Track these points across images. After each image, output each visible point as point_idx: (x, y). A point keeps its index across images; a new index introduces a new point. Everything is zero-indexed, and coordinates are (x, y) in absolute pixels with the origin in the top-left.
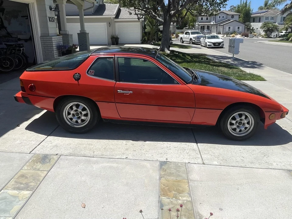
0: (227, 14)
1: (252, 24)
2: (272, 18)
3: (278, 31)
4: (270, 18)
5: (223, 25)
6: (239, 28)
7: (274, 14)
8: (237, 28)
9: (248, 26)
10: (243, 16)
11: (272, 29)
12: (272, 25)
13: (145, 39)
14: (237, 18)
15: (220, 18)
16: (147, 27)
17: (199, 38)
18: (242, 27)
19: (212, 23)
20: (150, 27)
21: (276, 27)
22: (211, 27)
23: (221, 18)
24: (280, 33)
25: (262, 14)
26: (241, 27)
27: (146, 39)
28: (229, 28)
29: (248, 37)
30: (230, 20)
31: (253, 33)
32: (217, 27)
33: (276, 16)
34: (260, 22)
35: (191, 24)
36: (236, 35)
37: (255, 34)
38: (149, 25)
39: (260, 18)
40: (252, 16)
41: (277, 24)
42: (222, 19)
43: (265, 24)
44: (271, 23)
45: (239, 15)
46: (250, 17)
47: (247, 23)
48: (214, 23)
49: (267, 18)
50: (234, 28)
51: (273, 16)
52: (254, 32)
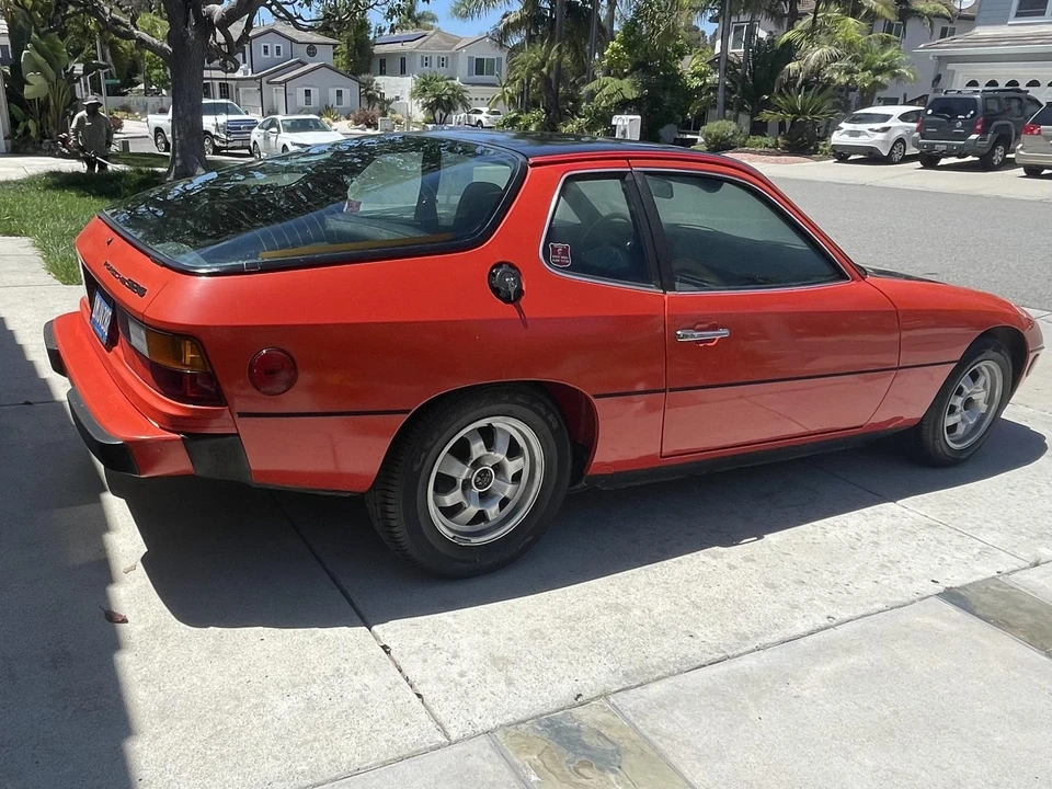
0: (292, 40)
1: (379, 79)
2: (443, 62)
3: (466, 105)
4: (435, 60)
5: (285, 81)
6: (339, 93)
7: (446, 48)
8: (332, 93)
9: (368, 89)
10: (345, 49)
11: (449, 101)
12: (448, 84)
13: (27, 130)
14: (325, 55)
15: (266, 52)
16: (30, 76)
17: (240, 129)
18: (350, 92)
19: (239, 74)
20: (44, 75)
21: (459, 93)
22: (237, 90)
23: (272, 53)
24: (474, 115)
25: (408, 46)
26: (346, 93)
27: (33, 134)
28: (308, 93)
29: (376, 129)
30: (304, 64)
31: (389, 114)
32: (261, 90)
33: (453, 54)
34: (403, 72)
35: (156, 72)
36: (334, 120)
37: (399, 116)
38: (37, 68)
39: (403, 61)
40: (378, 49)
41: (457, 82)
42: (276, 56)
43: (424, 84)
44: (442, 80)
45: (335, 46)
46: (372, 55)
47: (364, 77)
48: (245, 72)
49: (426, 61)
50: (324, 96)
51: (444, 53)
52: (394, 112)
